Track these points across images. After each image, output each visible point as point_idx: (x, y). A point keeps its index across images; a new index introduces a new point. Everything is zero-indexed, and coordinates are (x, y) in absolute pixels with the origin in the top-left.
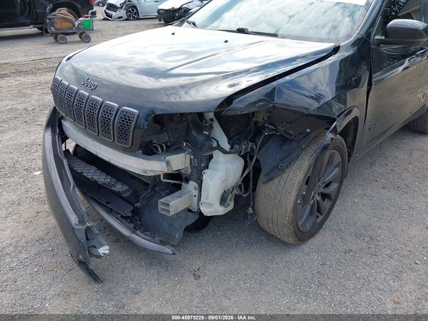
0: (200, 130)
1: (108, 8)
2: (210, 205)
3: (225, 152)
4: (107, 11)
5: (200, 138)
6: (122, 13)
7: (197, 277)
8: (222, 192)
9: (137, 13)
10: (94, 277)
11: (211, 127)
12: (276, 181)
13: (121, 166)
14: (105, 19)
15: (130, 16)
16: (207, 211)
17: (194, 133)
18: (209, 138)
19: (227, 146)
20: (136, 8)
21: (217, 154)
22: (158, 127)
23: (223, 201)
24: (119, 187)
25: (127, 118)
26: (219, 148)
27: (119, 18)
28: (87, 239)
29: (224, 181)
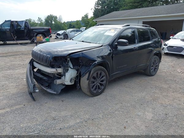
0: (65, 62)
1: (57, 35)
2: (67, 82)
3: (72, 68)
4: (57, 36)
5: (65, 65)
6: (62, 37)
7: (62, 101)
8: (70, 79)
9: (68, 37)
10: (34, 99)
11: (68, 62)
12: (84, 77)
13: (46, 71)
14: (55, 39)
15: (65, 38)
16: (66, 84)
17: (64, 63)
18: (67, 64)
19: (72, 67)
20: (67, 35)
21: (70, 69)
22: (55, 61)
23: (71, 81)
24: (45, 78)
25: (47, 57)
26: (70, 67)
27: (61, 38)
28: (34, 88)
29: (71, 76)
